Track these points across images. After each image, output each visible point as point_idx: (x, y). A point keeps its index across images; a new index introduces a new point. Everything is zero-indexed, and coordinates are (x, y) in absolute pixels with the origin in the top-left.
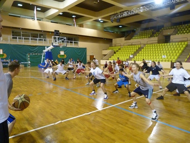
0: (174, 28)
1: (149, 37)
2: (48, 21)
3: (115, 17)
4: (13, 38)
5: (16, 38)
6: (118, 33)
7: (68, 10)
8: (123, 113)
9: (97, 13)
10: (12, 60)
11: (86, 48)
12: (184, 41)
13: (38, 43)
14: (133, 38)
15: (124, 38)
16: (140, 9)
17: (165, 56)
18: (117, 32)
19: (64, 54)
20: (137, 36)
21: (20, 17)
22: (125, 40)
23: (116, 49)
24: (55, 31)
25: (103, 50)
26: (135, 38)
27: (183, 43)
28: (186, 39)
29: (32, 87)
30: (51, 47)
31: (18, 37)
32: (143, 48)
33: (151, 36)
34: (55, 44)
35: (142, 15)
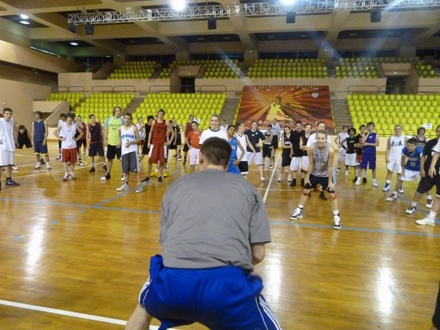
3: (81, 21)
6: (68, 59)
14: (112, 75)
15: (88, 75)
16: (146, 13)
18: (64, 57)
20: (120, 71)
22: (93, 79)
23: (73, 100)
25: (35, 100)
26: (116, 75)
27: (219, 96)
28: (223, 88)
32: (143, 101)
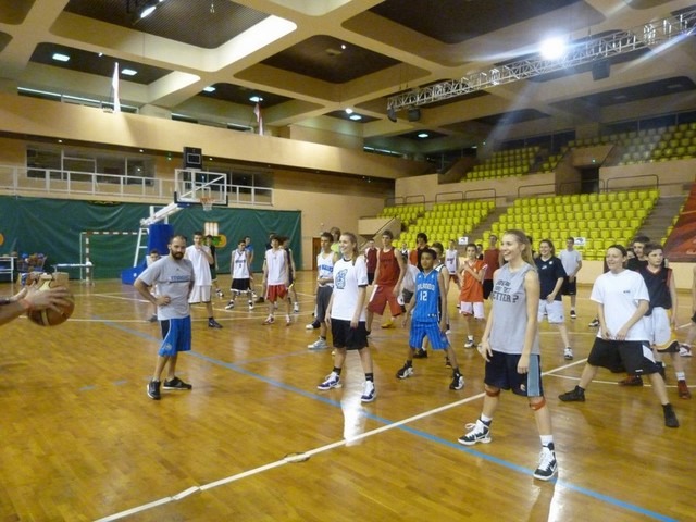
0: (610, 141)
1: (524, 173)
2: (162, 116)
3: (403, 104)
4: (31, 174)
5: (42, 175)
6: (416, 159)
7: (237, 76)
8: (434, 452)
9: (337, 87)
10: (24, 255)
11: (300, 212)
12: (648, 188)
13: (121, 193)
14: (469, 175)
15: (433, 178)
16: (490, 75)
17: (584, 239)
18: (411, 155)
19: (220, 233)
20: (481, 167)
21: (58, 99)
23: (408, 216)
24: (188, 150)
25: (362, 218)
26: (481, 174)
27: (643, 194)
28: (652, 180)
29: (94, 355)
30: (172, 208)
31: (48, 171)
32: (506, 212)
33: (533, 170)
34: (188, 196)
35: (496, 98)
